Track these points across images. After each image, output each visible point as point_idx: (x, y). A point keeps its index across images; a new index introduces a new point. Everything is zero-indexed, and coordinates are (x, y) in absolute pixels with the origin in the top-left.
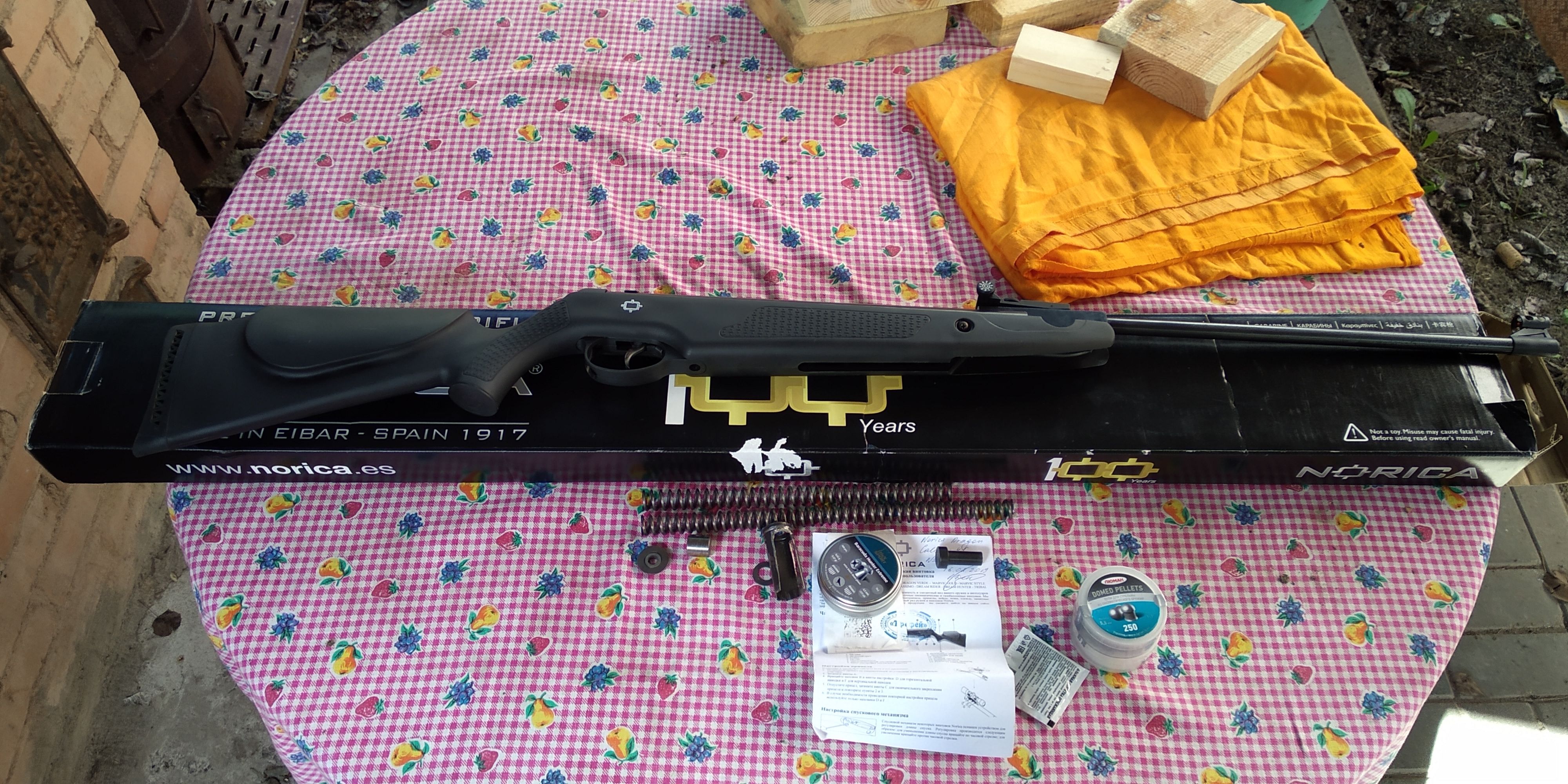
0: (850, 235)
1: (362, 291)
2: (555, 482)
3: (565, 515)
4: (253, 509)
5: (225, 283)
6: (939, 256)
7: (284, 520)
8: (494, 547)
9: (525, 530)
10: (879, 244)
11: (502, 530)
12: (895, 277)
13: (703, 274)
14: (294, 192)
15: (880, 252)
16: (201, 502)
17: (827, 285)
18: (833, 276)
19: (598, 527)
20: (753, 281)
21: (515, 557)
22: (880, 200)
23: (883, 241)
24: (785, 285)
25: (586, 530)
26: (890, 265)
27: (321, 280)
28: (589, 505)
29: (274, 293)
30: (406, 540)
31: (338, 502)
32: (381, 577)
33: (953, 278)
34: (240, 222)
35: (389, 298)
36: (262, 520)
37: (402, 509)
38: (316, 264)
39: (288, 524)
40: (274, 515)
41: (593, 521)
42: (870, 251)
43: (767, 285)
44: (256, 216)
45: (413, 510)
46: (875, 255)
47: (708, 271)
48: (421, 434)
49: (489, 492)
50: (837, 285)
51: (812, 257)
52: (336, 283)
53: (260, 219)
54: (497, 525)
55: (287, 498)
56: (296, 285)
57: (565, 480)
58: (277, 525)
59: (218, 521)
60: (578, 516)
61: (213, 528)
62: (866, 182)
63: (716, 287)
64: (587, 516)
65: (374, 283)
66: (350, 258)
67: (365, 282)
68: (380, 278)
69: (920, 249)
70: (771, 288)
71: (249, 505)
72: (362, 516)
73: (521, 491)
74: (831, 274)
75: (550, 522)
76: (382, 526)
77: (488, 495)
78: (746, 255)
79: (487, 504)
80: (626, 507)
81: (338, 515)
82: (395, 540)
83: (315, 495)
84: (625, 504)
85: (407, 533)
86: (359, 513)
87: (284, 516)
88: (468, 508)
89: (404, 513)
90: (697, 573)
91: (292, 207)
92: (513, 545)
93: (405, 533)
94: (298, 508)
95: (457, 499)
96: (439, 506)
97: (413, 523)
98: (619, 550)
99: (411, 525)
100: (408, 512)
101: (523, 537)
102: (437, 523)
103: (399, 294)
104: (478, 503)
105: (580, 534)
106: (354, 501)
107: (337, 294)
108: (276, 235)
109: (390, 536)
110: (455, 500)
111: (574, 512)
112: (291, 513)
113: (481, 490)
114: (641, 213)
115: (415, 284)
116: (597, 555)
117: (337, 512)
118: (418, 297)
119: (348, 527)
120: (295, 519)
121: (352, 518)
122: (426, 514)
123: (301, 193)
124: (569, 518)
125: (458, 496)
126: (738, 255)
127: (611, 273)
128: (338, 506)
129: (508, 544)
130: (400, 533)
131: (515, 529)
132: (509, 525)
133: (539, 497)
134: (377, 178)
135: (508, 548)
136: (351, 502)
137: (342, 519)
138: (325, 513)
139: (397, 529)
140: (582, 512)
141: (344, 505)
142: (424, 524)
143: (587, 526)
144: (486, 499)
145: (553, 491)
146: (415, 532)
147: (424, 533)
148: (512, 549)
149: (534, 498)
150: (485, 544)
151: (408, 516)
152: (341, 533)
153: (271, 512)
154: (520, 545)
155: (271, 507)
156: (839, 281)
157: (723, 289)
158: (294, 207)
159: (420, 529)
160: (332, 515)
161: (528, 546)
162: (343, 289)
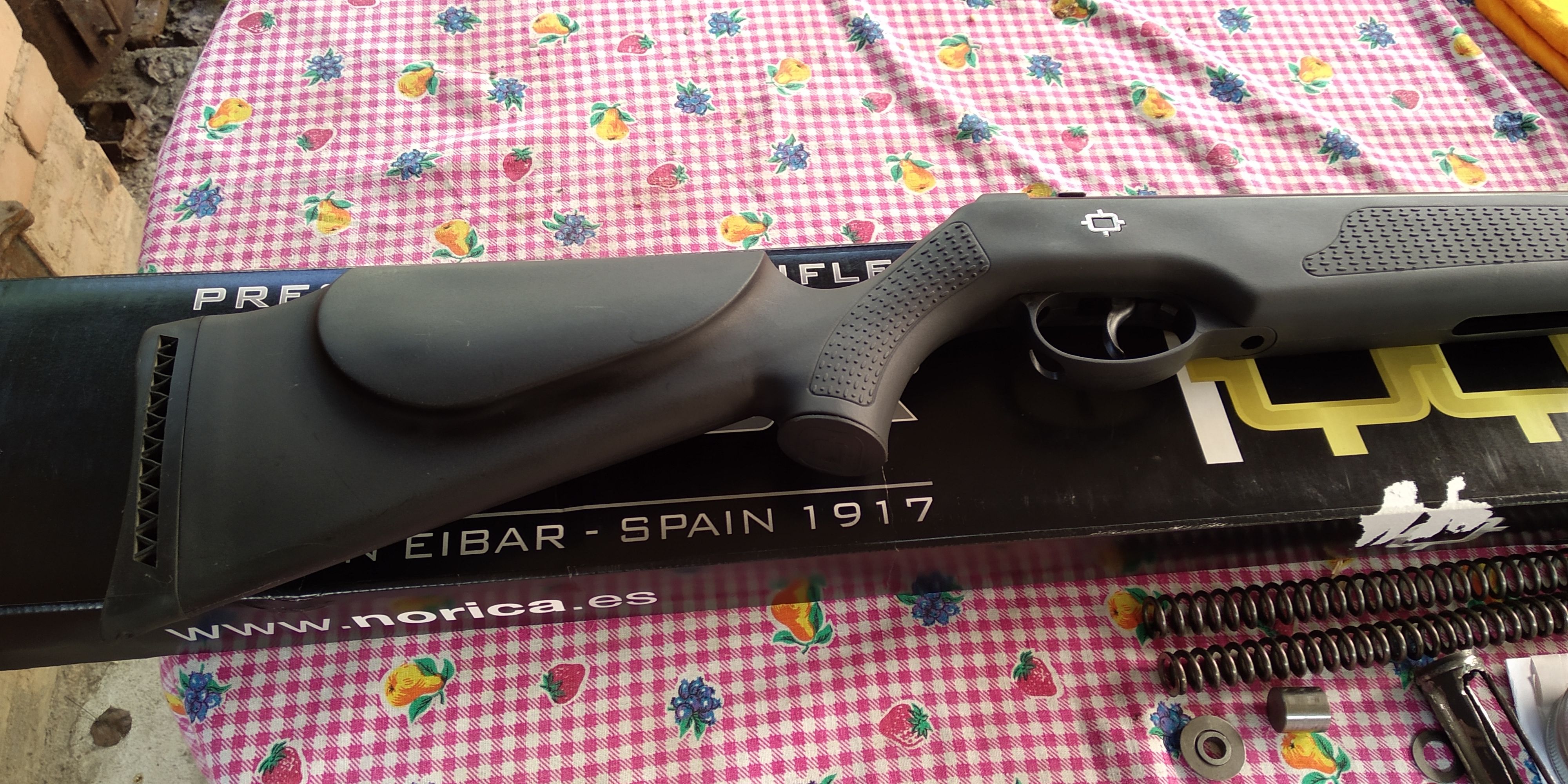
0: (1323, 74)
1: (484, 228)
2: (958, 589)
3: (1001, 659)
4: (359, 701)
5: (214, 228)
6: (1491, 104)
7: (430, 719)
8: (879, 741)
9: (930, 699)
10: (1379, 89)
11: (885, 702)
12: (1432, 145)
13: (1095, 159)
14: (316, 53)
15: (1387, 101)
16: (245, 693)
17: (1321, 166)
18: (1326, 149)
19: (1070, 681)
20: (1189, 166)
21: (928, 762)
22: (1349, 13)
23: (1384, 83)
24: (1250, 170)
25: (1050, 690)
26: (1415, 125)
27: (402, 212)
28: (1041, 634)
29: (315, 242)
30: (695, 743)
31: (535, 668)
33: (1531, 141)
34: (224, 111)
35: (538, 238)
36: (382, 723)
37: (670, 672)
38: (384, 183)
39: (439, 728)
40: (405, 710)
41: (1058, 667)
42: (1370, 101)
43: (1216, 171)
44: (252, 100)
45: (691, 673)
46: (1381, 107)
47: (1101, 153)
48: (719, 523)
49: (832, 617)
50: (1338, 164)
51: (1278, 117)
52: (430, 217)
53: (261, 105)
54: (873, 692)
55: (427, 668)
56: (354, 224)
57: (976, 584)
58: (416, 731)
59: (288, 733)
60: (1026, 658)
61: (281, 752)
63: (1126, 181)
64: (1044, 657)
65: (503, 212)
66: (448, 167)
67: (485, 212)
68: (511, 203)
69: (1453, 93)
70: (1228, 177)
71: (349, 691)
72: (591, 696)
73: (895, 613)
74: (1321, 145)
75: (975, 677)
76: (636, 713)
77: (833, 627)
78: (1162, 120)
79: (838, 646)
80: (1114, 632)
81: (540, 698)
82: (671, 745)
83: (483, 657)
84: (1110, 625)
85: (693, 725)
86: (583, 687)
87: (428, 709)
88: (801, 658)
89: (676, 680)
90: (1304, 767)
91: (318, 80)
92: (916, 734)
93: (689, 725)
94: (454, 690)
95: (774, 641)
96: (742, 658)
97: (700, 701)
98: (1136, 730)
99: (696, 707)
100: (682, 677)
101: (930, 714)
102: (750, 697)
103: (556, 231)
104: (819, 645)
105: (1041, 697)
106: (567, 662)
107: (438, 237)
108: (297, 133)
109: (660, 734)
110: (772, 643)
111: (1016, 651)
112: (442, 702)
113: (816, 615)
114: (949, 59)
115: (581, 210)
116: (1091, 744)
117: (536, 691)
118: (593, 235)
119: (568, 724)
120: (452, 714)
121: (569, 702)
122: (720, 679)
123: (330, 54)
124: (1010, 666)
125: (774, 633)
126: (1145, 121)
127: (931, 168)
128: (536, 678)
129: (905, 732)
130: (679, 727)
131: (911, 697)
132: (895, 689)
133: (936, 623)
134: (463, 22)
135: (906, 741)
136: (561, 666)
137: (549, 705)
138: (511, 695)
139: (669, 720)
140: (1033, 650)
141: (547, 674)
142: (722, 701)
143: (1049, 678)
144: (833, 636)
145: (961, 609)
146: (709, 723)
147: (729, 724)
148: (916, 744)
149: (927, 627)
150: (859, 738)
151: (685, 686)
152: (556, 737)
153: (399, 703)
154: (929, 733)
155: (396, 693)
156: (1341, 157)
157: (1139, 184)
158: (322, 80)
159: (718, 714)
160: (527, 699)
161: (947, 734)
162: (446, 228)
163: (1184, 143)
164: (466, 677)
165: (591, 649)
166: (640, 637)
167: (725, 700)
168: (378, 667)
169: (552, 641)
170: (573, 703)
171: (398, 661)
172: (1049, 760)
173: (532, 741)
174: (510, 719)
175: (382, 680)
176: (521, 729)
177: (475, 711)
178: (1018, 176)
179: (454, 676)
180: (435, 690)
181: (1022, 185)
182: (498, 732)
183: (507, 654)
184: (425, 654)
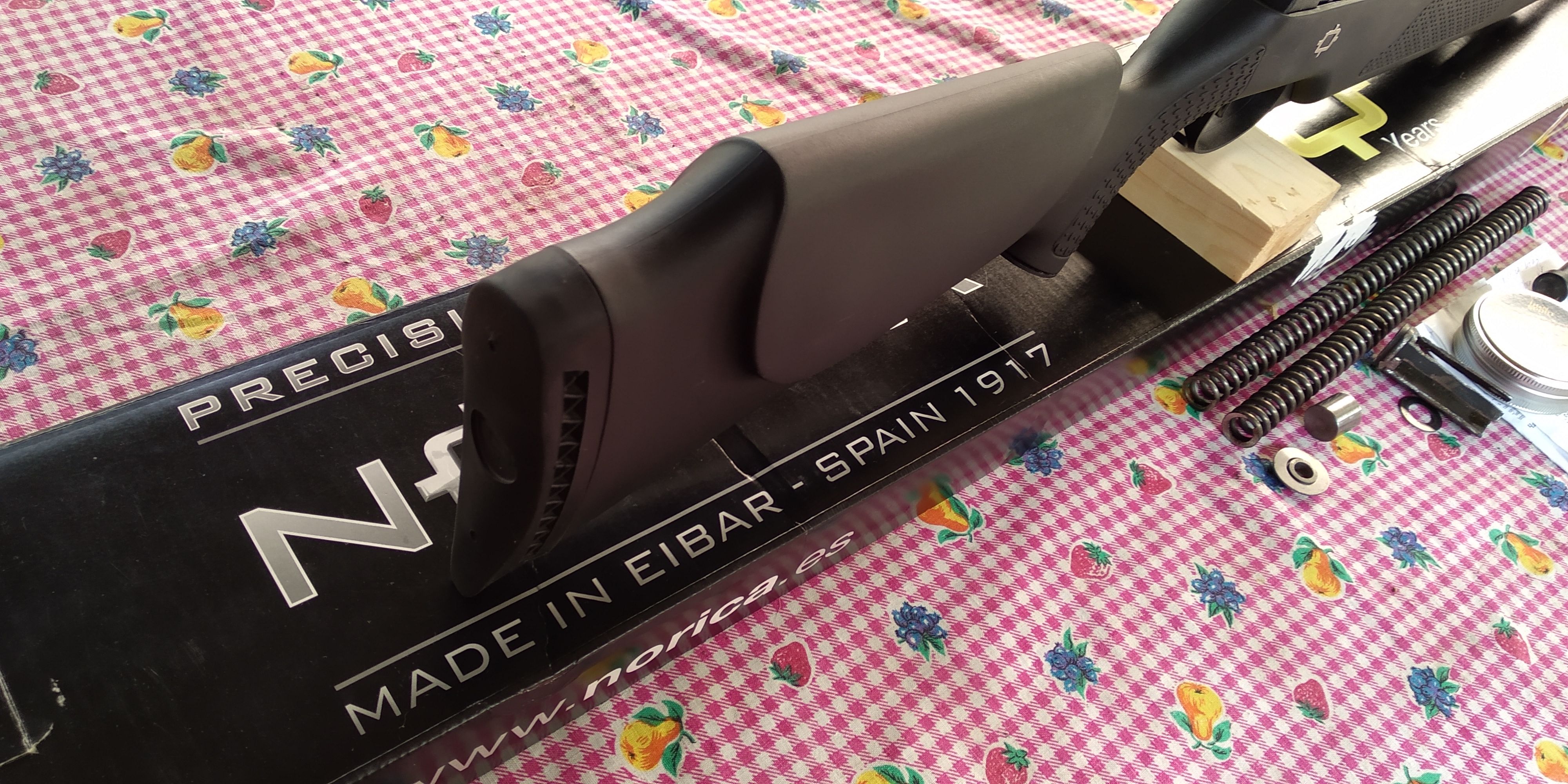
2: (1047, 436)
3: (1118, 476)
5: (49, 376)
7: (691, 763)
8: (1080, 584)
9: (1092, 532)
11: (1062, 550)
13: (895, 63)
14: (41, 155)
18: (1047, 13)
19: (1174, 471)
20: (965, 50)
21: (1126, 583)
25: (1164, 485)
27: (278, 290)
28: (1131, 444)
29: (195, 352)
30: (945, 660)
31: (755, 666)
32: (976, 752)
35: (452, 270)
37: (877, 611)
39: (708, 767)
40: (660, 769)
41: (1159, 463)
45: (895, 602)
47: (895, 57)
48: (900, 432)
49: (971, 502)
50: (1063, 22)
52: (315, 285)
54: (1049, 547)
56: (229, 318)
57: (1058, 426)
60: (1134, 467)
64: (1145, 460)
66: (302, 228)
67: (374, 262)
68: (397, 244)
70: (999, 51)
72: (825, 665)
73: (1015, 476)
74: (1042, 11)
75: (1111, 499)
76: (875, 660)
77: (977, 509)
78: (922, 19)
79: (994, 523)
80: (1176, 421)
81: (782, 690)
82: (926, 671)
83: (700, 680)
84: (1170, 416)
85: (930, 645)
86: (812, 661)
87: (684, 755)
88: (973, 546)
89: (886, 614)
90: (1357, 460)
91: (66, 183)
92: (1102, 565)
93: (927, 648)
94: (695, 724)
95: (941, 543)
96: (926, 569)
97: (918, 622)
98: (1244, 485)
99: (920, 629)
100: (889, 609)
101: (1100, 545)
102: (958, 599)
103: (465, 258)
104: (978, 529)
105: (1165, 493)
106: (780, 646)
107: (339, 302)
108: (83, 245)
109: (909, 668)
110: (941, 546)
111: (1124, 465)
112: (692, 741)
113: (958, 506)
114: (720, 10)
115: (477, 231)
116: (1221, 511)
117: (773, 686)
118: (507, 250)
119: (823, 700)
120: (711, 747)
121: (810, 680)
122: (922, 595)
123: (60, 151)
124: (1128, 479)
125: (936, 536)
126: (909, 24)
127: (772, 104)
128: (764, 673)
129: (1094, 568)
130: (920, 653)
131: (1077, 537)
132: (1063, 537)
133: (1053, 470)
134: (205, 82)
135: (1100, 574)
136: (779, 651)
137: (795, 692)
138: (752, 700)
139: (906, 650)
140: (1134, 459)
141: (771, 665)
142: (938, 613)
143: (1159, 475)
144: (983, 517)
145: (1062, 450)
146: (943, 636)
147: (960, 629)
148: (1108, 572)
149: (1049, 476)
150: (1065, 589)
151: (898, 616)
152: (822, 718)
153: (650, 764)
154: (1111, 559)
155: (639, 757)
156: (1061, 17)
157: (940, 74)
158: (71, 182)
159: (943, 624)
160: (770, 697)
161: (1124, 554)
162: (342, 291)
163: (950, 33)
164: (697, 706)
165: (793, 624)
166: (829, 592)
167: (940, 611)
168: (603, 742)
169: (753, 633)
170: (814, 679)
171: (617, 725)
172: (1205, 537)
173: (803, 732)
174: (768, 723)
175: (616, 752)
176: (785, 727)
177: (730, 733)
178: (847, 91)
179: (685, 712)
180: (676, 734)
181: (855, 98)
182: (766, 741)
183: (720, 667)
184: (639, 706)
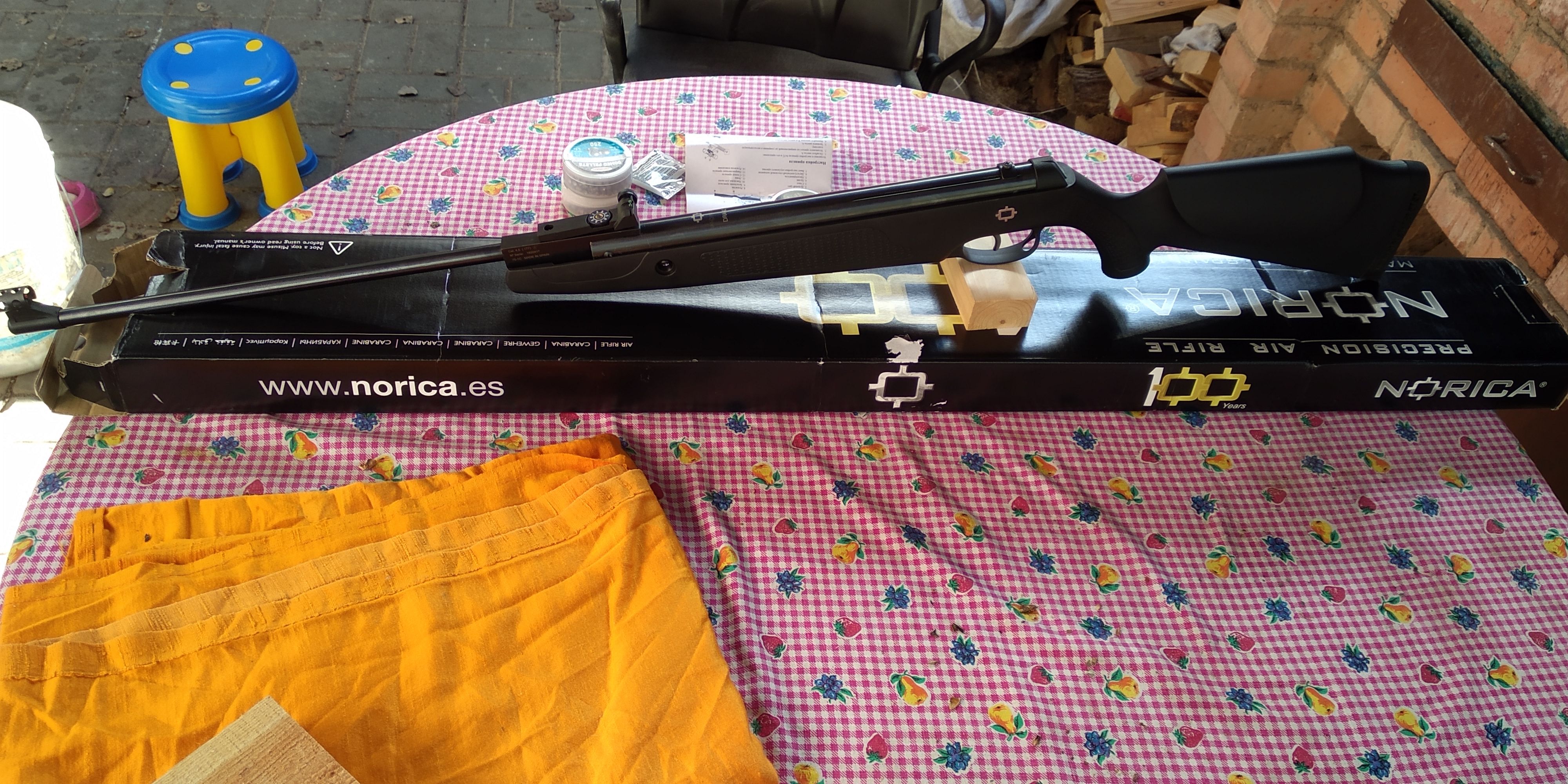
0: (840, 549)
1: (1365, 468)
10: (802, 536)
12: (780, 492)
15: (800, 526)
17: (860, 481)
22: (805, 602)
23: (797, 540)
24: (909, 476)
26: (787, 507)
42: (812, 526)
46: (806, 521)
62: (826, 631)
63: (988, 477)
65: (1360, 477)
69: (750, 529)
103: (1324, 465)
108: (1508, 531)
114: (1111, 573)
115: (1316, 476)
